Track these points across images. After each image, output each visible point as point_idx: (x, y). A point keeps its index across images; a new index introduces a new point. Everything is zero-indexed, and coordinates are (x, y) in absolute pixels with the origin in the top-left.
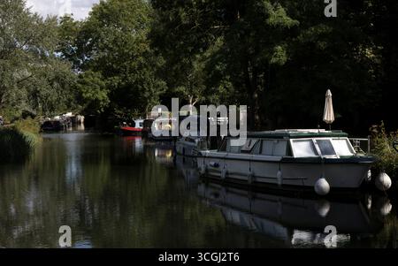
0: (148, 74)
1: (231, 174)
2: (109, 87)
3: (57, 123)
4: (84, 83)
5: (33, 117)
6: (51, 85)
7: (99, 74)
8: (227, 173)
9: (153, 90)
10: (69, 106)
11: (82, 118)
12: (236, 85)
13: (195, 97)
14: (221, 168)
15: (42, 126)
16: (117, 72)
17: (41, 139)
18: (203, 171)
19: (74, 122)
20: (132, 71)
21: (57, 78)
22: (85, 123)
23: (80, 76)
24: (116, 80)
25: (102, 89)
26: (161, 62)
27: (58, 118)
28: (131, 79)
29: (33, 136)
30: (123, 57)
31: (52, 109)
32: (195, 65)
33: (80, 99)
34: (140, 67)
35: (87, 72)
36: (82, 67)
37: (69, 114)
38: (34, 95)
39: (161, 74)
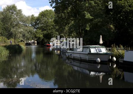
0: (54, 31)
1: (75, 57)
2: (43, 34)
3: (30, 43)
4: (37, 33)
5: (23, 41)
6: (28, 33)
7: (41, 30)
8: (74, 57)
9: (55, 35)
10: (33, 39)
11: (36, 42)
12: (77, 34)
13: (66, 37)
14: (72, 56)
15: (26, 44)
16: (45, 30)
17: (25, 47)
18: (67, 56)
19: (34, 43)
20: (50, 30)
21: (30, 31)
22: (37, 43)
23: (36, 31)
24: (45, 32)
25: (41, 34)
26: (57, 27)
27: (30, 42)
28: (49, 32)
29: (23, 46)
30: (47, 26)
31: (28, 39)
32: (66, 28)
33: (36, 37)
34: (52, 29)
35: (38, 30)
36: (36, 29)
37: (33, 41)
38: (24, 36)
39: (57, 30)
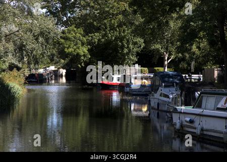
0: (127, 31)
1: (207, 130)
2: (89, 43)
3: (41, 75)
4: (66, 39)
5: (19, 69)
6: (37, 39)
7: (81, 30)
8: (202, 130)
9: (131, 46)
10: (52, 60)
11: (63, 72)
12: (212, 43)
13: (170, 54)
14: (196, 124)
15: (27, 78)
16: (98, 29)
17: (25, 90)
18: (178, 126)
19: (57, 75)
20: (113, 28)
21: (42, 34)
22: (66, 76)
23: (63, 32)
24: (96, 37)
25: (83, 44)
27: (41, 71)
28: (112, 36)
29: (18, 87)
30: (104, 15)
31: (37, 62)
33: (62, 54)
34: (120, 25)
35: (70, 28)
36: (65, 24)
37: (52, 68)
38: (21, 48)
39: (139, 31)
